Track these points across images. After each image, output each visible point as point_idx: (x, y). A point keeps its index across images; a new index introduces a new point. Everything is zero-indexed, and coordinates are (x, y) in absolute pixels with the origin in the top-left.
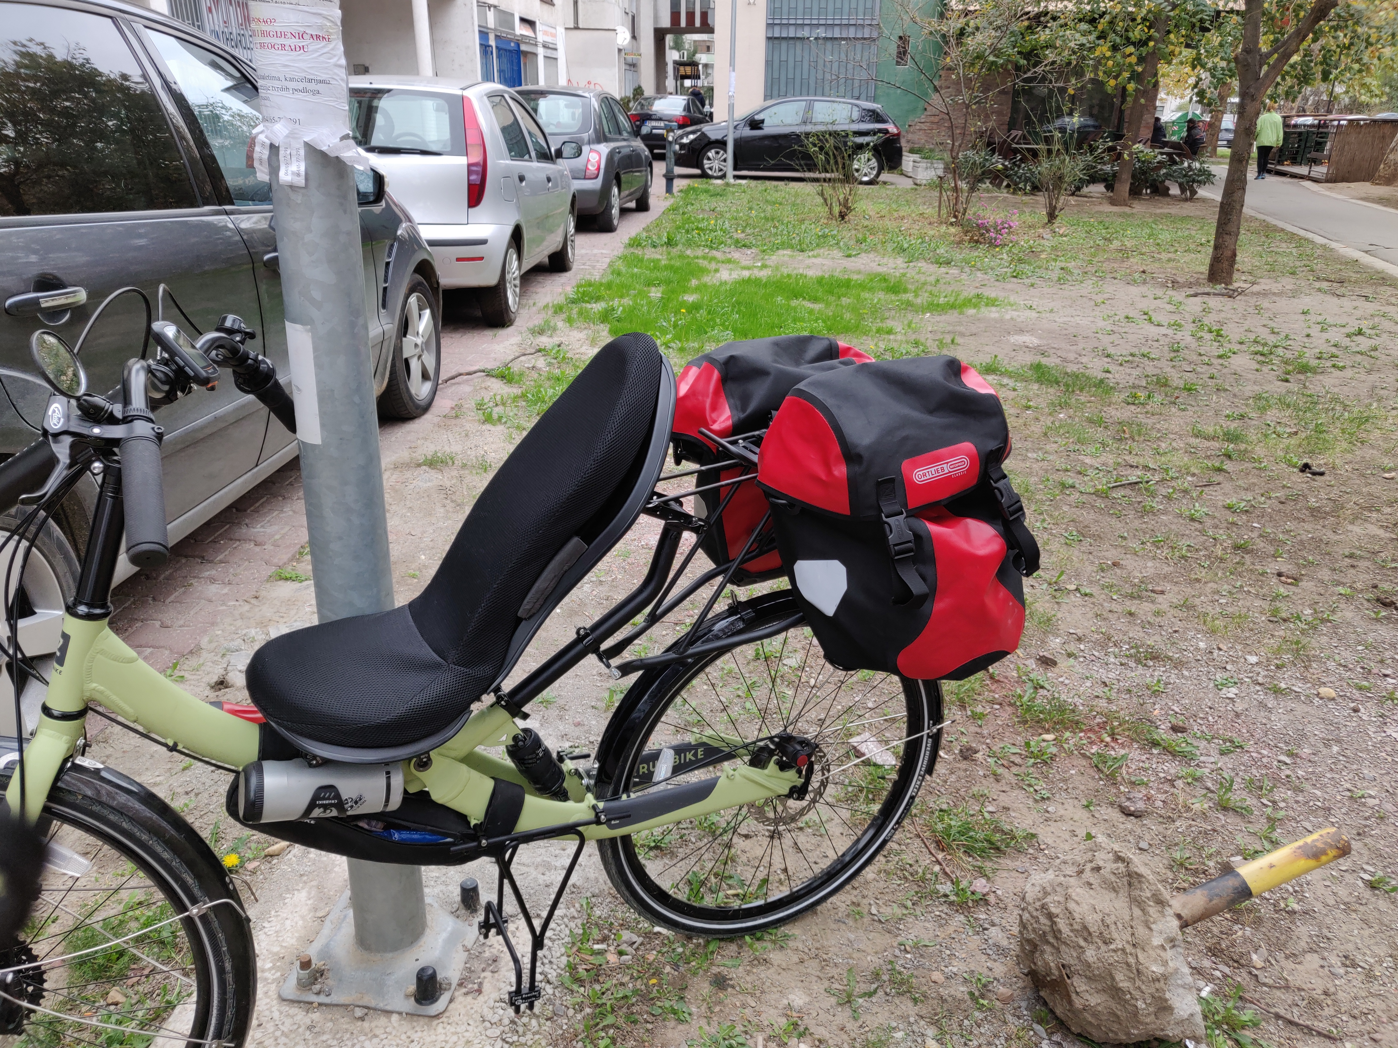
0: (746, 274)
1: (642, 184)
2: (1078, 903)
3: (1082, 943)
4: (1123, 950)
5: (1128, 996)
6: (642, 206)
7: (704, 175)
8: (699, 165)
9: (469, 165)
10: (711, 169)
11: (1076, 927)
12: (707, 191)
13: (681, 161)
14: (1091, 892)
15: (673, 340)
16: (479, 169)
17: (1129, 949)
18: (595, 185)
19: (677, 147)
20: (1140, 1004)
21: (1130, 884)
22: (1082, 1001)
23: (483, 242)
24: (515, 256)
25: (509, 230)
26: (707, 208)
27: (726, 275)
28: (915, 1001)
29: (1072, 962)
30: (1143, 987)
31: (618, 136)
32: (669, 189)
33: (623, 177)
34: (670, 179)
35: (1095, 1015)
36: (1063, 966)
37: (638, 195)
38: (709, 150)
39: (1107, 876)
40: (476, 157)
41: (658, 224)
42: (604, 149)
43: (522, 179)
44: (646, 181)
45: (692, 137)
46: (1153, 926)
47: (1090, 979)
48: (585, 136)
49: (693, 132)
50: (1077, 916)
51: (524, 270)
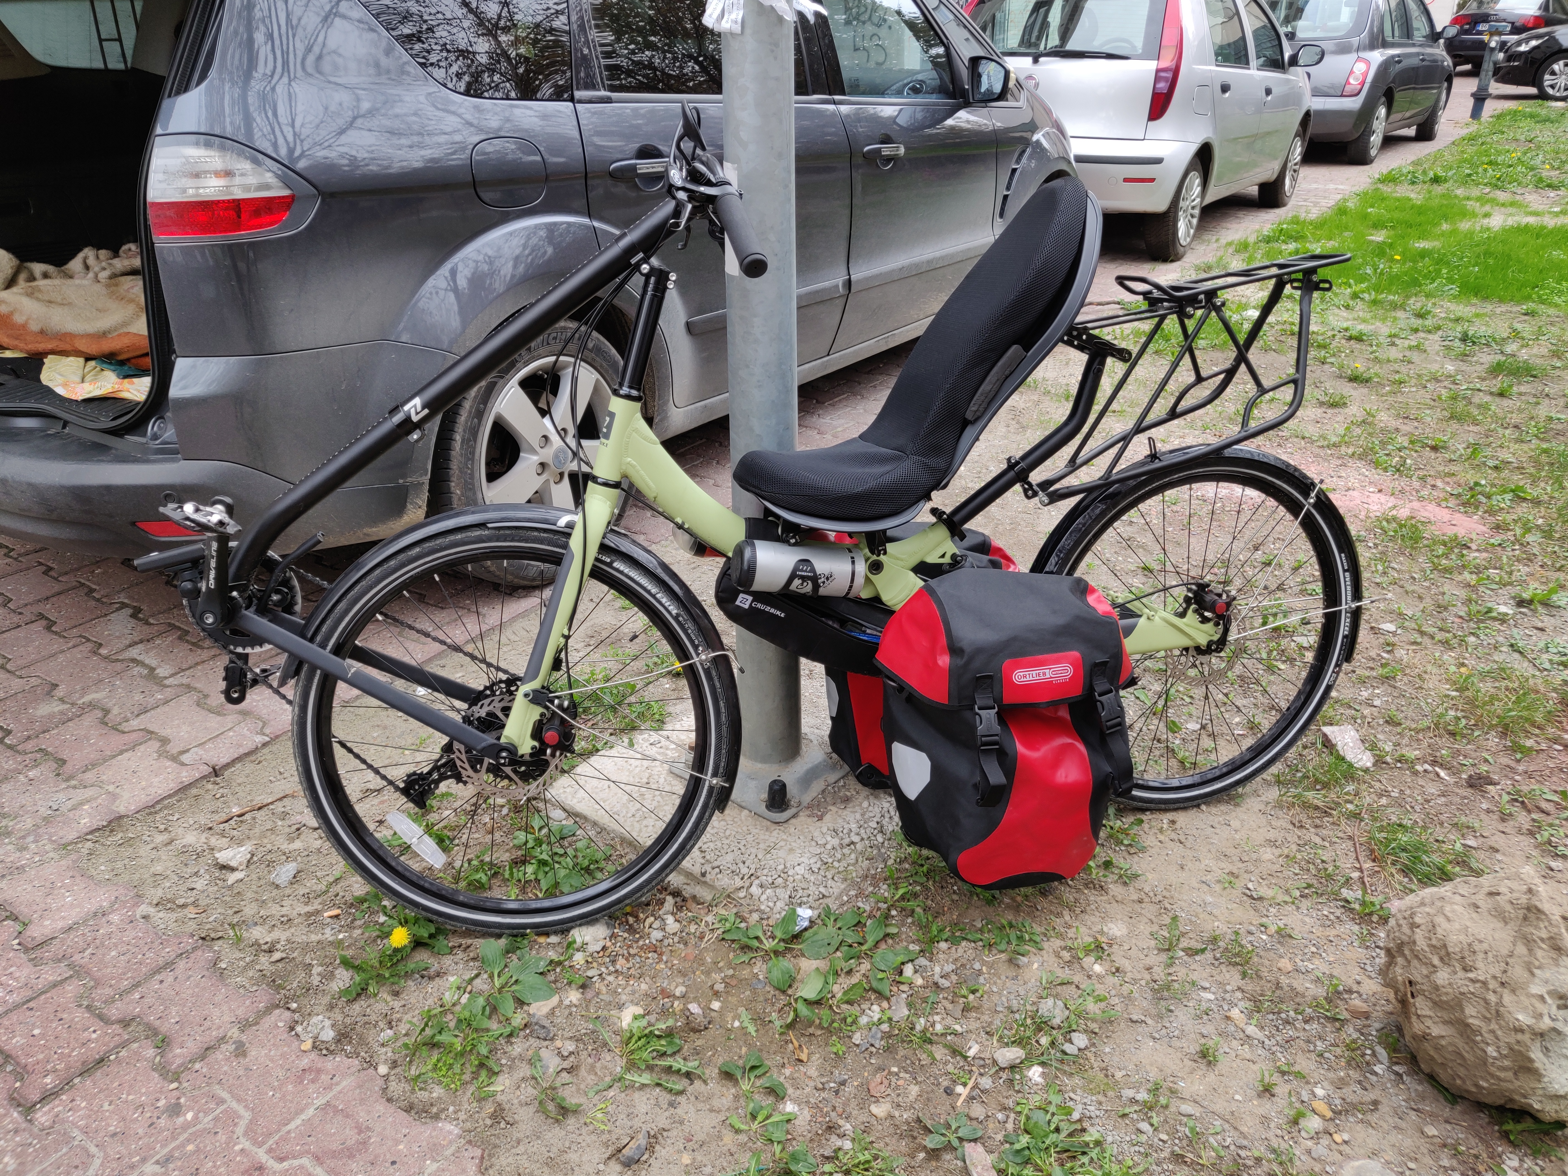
0: (1531, 220)
1: (1429, 103)
2: (1449, 920)
3: (1436, 961)
4: (1484, 983)
5: (1479, 1038)
6: (1425, 133)
7: (1543, 96)
8: (1537, 81)
9: (1158, 71)
10: (1552, 87)
11: (1434, 942)
12: (1532, 116)
13: (1504, 75)
14: (1474, 915)
15: (1368, 290)
16: (1169, 75)
17: (1493, 985)
18: (1354, 104)
19: (1501, 56)
20: (1491, 1051)
21: (1525, 918)
22: (1422, 1026)
23: (1158, 161)
24: (1197, 181)
25: (1193, 148)
26: (1522, 138)
27: (1497, 221)
28: (1244, 975)
29: (1419, 980)
30: (1499, 1033)
31: (1404, 41)
32: (1476, 113)
33: (1398, 96)
34: (1480, 99)
35: (1438, 1048)
36: (1410, 982)
37: (1420, 119)
38: (1556, 61)
39: (1502, 903)
40: (1167, 62)
41: (1437, 157)
42: (1377, 57)
43: (1225, 88)
44: (1438, 100)
45: (1534, 43)
46: (1536, 971)
47: (1437, 1004)
48: (1355, 41)
49: (1537, 37)
50: (1439, 931)
51: (1210, 198)
